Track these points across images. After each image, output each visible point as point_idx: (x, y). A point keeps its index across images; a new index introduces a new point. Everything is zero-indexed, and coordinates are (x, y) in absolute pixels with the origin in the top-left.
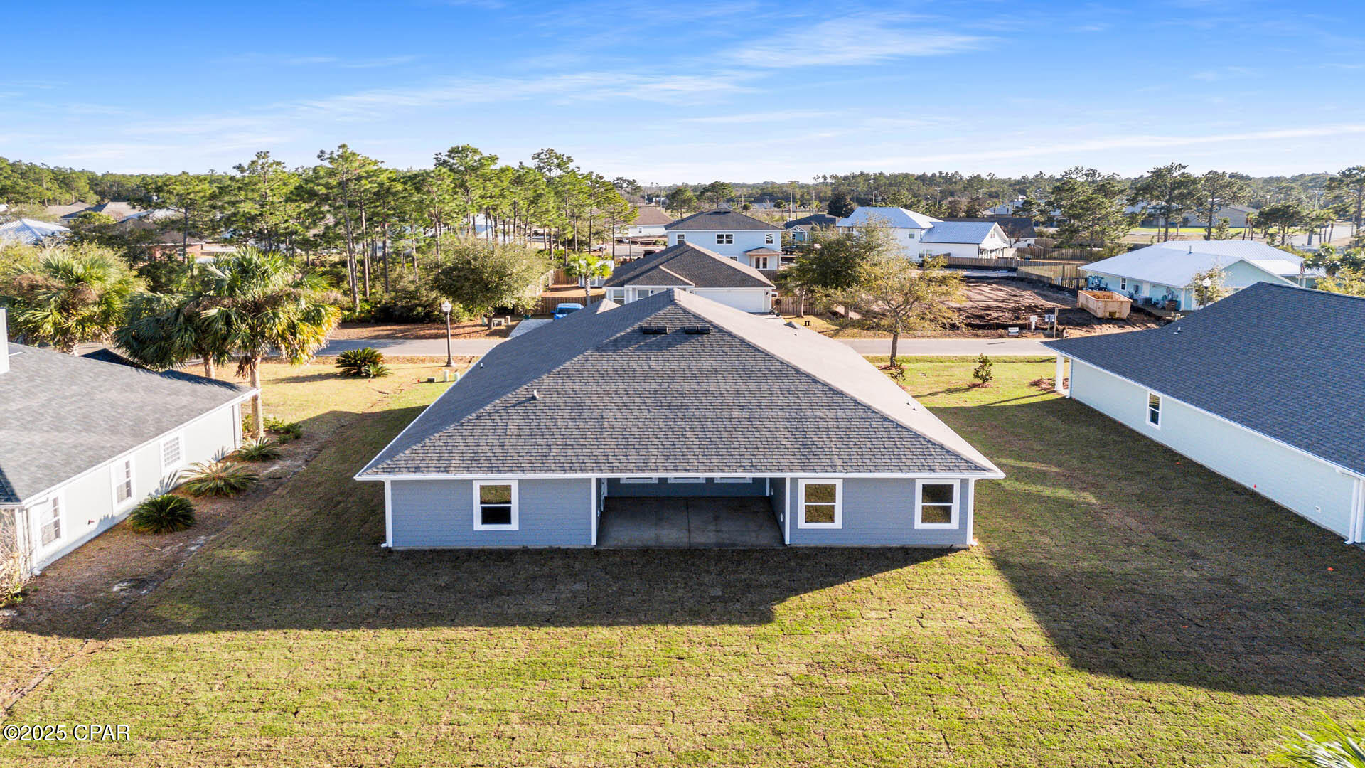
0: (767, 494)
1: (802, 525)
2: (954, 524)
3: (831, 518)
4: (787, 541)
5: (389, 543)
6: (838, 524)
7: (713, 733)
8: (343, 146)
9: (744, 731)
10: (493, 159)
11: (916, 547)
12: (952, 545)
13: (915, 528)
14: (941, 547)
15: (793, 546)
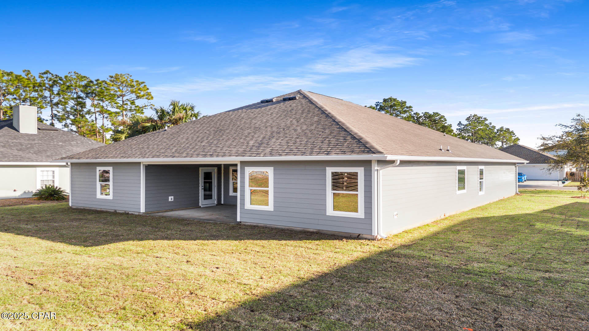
1: (248, 205)
2: (360, 213)
3: (267, 203)
4: (238, 219)
5: (70, 204)
6: (270, 207)
11: (329, 233)
12: (359, 235)
13: (327, 214)
14: (349, 236)
15: (243, 223)
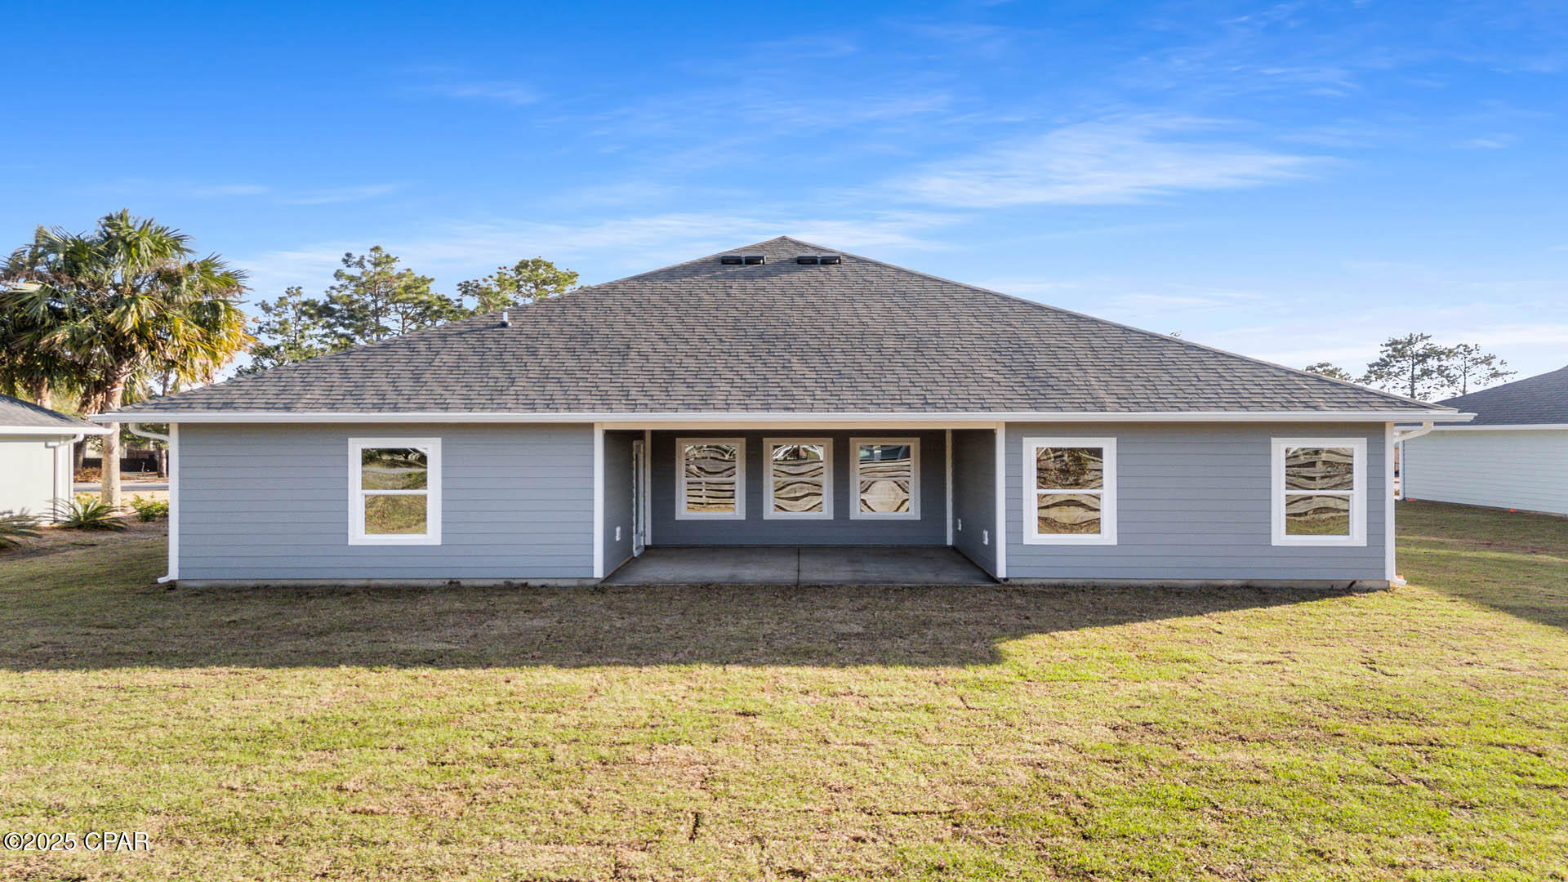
0: (950, 542)
1: (1033, 535)
2: (1357, 535)
3: (1094, 525)
4: (1001, 572)
5: (173, 574)
6: (1108, 535)
7: (831, 869)
8: (376, 249)
9: (947, 861)
10: (572, 276)
11: (1274, 585)
12: (1354, 582)
13: (1274, 543)
14: (1329, 587)
15: (1014, 582)
